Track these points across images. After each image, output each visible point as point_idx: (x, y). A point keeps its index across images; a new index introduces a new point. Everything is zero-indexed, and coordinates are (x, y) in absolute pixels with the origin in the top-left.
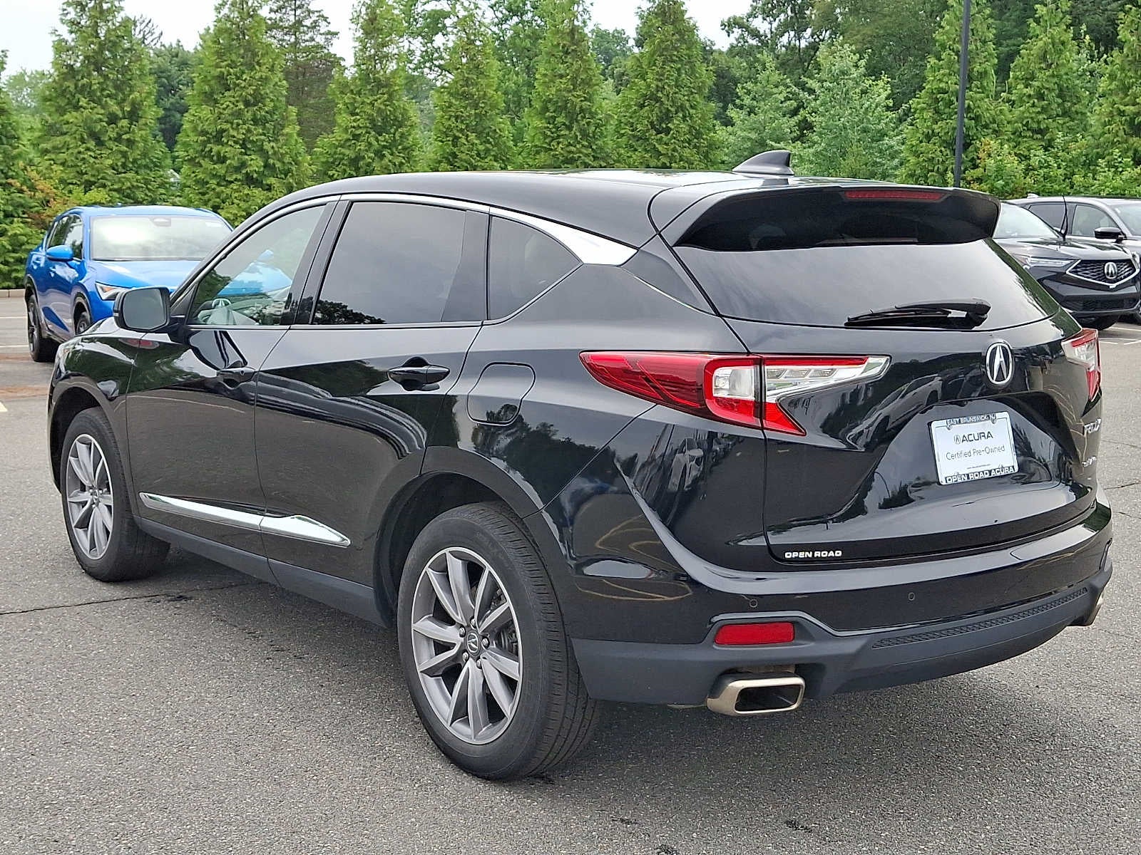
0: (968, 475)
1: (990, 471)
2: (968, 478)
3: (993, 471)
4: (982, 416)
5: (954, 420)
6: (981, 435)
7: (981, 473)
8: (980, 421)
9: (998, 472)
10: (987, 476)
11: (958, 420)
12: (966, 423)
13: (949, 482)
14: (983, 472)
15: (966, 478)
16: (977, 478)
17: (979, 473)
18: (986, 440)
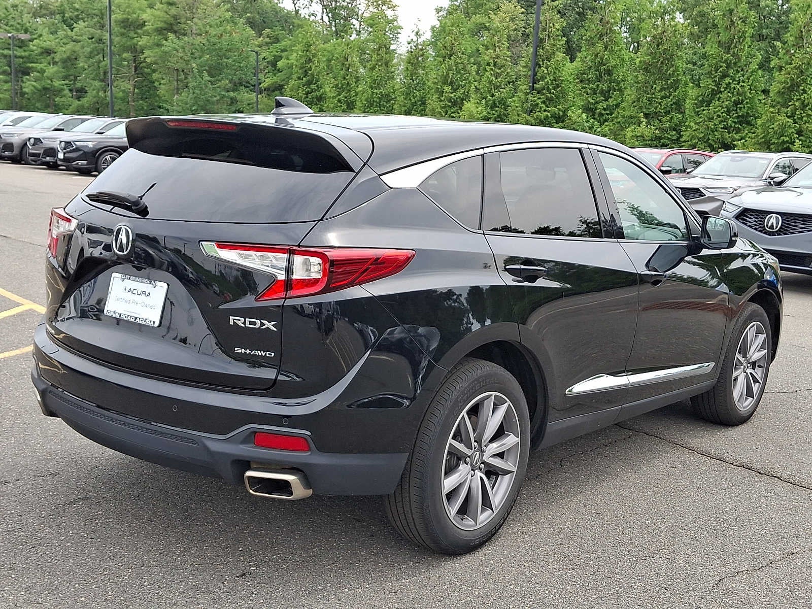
0: (120, 314)
1: (136, 318)
2: (120, 317)
3: (138, 319)
4: (146, 280)
5: (127, 276)
6: (143, 293)
7: (129, 317)
8: (144, 283)
9: (142, 321)
10: (133, 320)
11: (129, 276)
12: (133, 280)
13: (108, 314)
14: (131, 317)
15: (118, 316)
16: (125, 319)
17: (128, 316)
18: (145, 298)
